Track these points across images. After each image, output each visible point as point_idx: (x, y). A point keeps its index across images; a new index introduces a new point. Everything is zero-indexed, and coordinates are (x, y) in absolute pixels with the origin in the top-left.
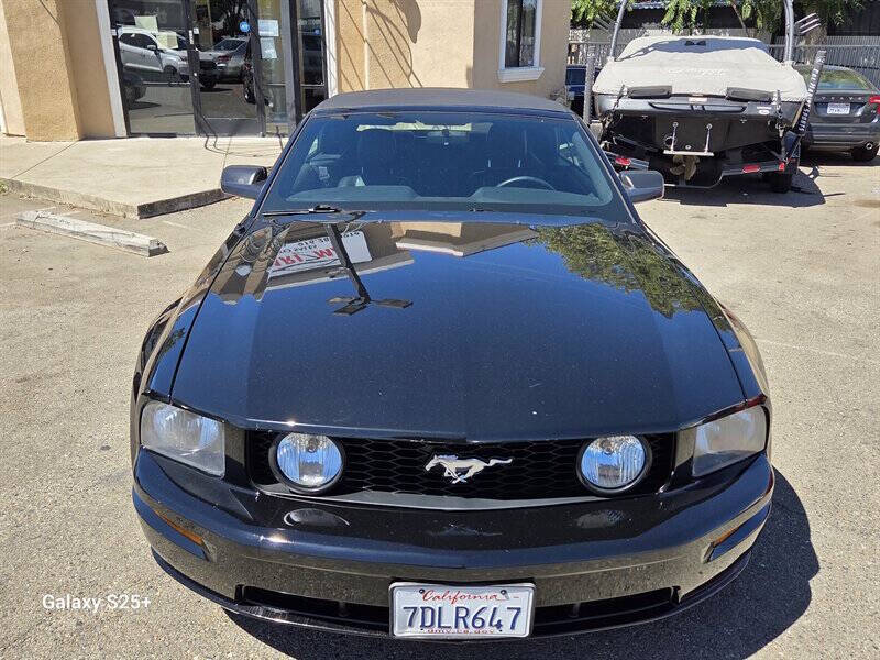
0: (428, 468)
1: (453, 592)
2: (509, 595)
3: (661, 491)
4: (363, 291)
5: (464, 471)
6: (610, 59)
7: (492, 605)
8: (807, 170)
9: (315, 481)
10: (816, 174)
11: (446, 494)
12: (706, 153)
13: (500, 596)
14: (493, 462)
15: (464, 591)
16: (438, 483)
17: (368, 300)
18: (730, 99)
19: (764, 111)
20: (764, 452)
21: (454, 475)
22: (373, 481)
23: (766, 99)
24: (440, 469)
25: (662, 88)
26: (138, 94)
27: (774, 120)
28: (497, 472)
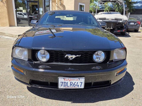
0: (65, 57)
1: (70, 79)
2: (80, 79)
3: (108, 63)
4: (54, 35)
5: (72, 58)
6: (96, 14)
7: (77, 81)
8: (128, 33)
9: (44, 60)
10: (129, 33)
11: (69, 63)
12: (112, 28)
13: (78, 80)
14: (77, 56)
15: (72, 79)
16: (67, 60)
17: (55, 36)
18: (115, 20)
19: (121, 21)
20: (125, 59)
21: (70, 58)
22: (55, 60)
23: (121, 20)
24: (67, 57)
25: (104, 18)
26: (19, 21)
27: (122, 23)
28: (78, 58)
